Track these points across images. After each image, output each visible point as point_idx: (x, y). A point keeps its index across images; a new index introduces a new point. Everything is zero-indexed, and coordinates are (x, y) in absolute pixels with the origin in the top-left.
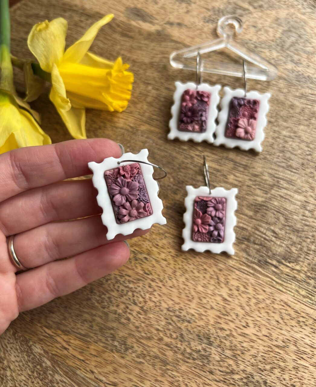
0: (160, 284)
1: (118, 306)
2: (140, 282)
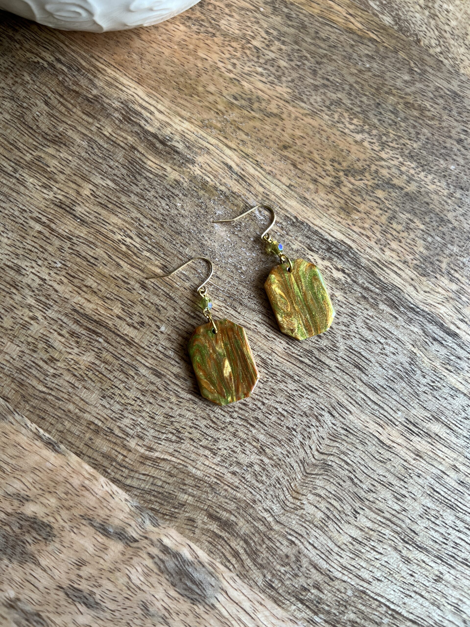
0: (220, 65)
1: (281, 50)
2: (246, 72)
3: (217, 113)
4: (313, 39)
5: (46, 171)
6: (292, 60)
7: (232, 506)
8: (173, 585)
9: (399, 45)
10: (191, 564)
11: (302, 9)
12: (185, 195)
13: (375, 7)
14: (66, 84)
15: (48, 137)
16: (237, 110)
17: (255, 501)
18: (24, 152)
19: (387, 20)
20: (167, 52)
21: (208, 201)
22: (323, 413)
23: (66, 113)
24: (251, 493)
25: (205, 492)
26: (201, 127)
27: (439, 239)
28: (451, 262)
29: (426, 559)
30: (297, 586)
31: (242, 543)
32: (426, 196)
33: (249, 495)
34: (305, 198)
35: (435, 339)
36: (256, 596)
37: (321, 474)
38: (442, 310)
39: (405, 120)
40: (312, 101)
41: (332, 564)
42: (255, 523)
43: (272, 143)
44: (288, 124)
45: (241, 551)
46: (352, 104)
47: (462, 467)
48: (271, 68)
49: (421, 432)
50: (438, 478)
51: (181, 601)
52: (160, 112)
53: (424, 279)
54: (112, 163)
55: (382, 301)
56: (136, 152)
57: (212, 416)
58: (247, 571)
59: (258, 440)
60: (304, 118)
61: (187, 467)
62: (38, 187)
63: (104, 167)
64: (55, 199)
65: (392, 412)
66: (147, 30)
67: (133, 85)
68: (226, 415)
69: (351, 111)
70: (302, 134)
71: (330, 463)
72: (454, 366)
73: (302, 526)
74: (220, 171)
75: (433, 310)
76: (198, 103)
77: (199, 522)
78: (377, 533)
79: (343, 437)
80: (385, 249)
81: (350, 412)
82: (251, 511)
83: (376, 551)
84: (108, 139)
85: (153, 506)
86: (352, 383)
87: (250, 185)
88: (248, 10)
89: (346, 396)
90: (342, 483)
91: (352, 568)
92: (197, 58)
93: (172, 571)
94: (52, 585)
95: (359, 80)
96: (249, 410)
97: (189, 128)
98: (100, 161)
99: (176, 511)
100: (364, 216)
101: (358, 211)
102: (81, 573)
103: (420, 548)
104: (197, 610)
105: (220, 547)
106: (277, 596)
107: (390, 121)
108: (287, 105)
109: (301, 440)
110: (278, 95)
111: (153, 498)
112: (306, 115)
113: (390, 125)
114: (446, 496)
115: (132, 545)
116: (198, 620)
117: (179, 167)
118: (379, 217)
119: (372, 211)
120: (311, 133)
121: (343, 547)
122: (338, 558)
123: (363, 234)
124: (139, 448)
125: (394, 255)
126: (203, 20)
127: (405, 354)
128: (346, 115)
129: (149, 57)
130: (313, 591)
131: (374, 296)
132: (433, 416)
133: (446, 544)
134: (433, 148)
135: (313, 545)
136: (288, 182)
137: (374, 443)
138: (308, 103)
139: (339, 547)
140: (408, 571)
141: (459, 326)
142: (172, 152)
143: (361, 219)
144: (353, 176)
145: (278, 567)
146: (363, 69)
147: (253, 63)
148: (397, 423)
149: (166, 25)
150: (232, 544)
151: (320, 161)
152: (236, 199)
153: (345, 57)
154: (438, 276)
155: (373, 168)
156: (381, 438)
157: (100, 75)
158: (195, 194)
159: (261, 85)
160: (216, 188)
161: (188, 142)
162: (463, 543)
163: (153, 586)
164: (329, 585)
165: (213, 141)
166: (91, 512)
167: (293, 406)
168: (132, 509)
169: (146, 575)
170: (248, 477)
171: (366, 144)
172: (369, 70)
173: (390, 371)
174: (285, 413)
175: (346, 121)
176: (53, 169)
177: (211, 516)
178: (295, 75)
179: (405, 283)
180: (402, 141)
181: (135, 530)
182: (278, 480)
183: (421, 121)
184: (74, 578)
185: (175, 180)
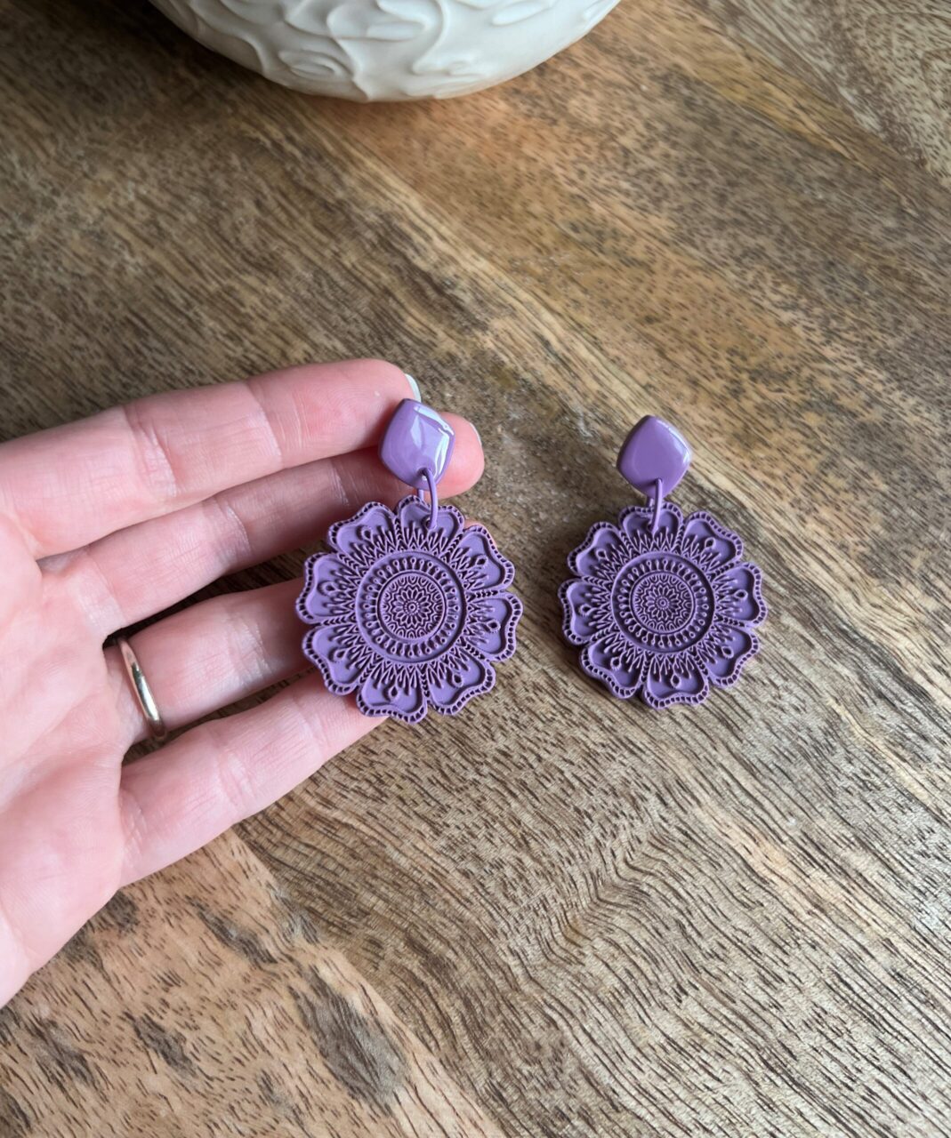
3: (540, 251)
4: (728, 143)
5: (237, 312)
6: (683, 175)
7: (453, 933)
8: (324, 1054)
9: (884, 166)
10: (361, 1023)
11: (715, 92)
12: (462, 381)
13: (850, 99)
14: (295, 178)
15: (251, 259)
16: (575, 249)
17: (495, 932)
18: (210, 278)
19: (869, 121)
20: (470, 142)
21: (498, 394)
22: (647, 794)
23: (287, 224)
24: (491, 915)
25: (409, 897)
26: (508, 271)
27: (914, 514)
28: (933, 559)
29: (806, 1110)
30: (547, 1106)
31: (459, 1003)
32: (899, 433)
33: (487, 919)
34: (672, 411)
35: (881, 696)
36: (468, 1107)
37: (626, 907)
38: (903, 644)
39: (877, 295)
40: (710, 246)
41: (621, 1079)
42: (488, 971)
43: (626, 311)
44: (662, 280)
45: (456, 1019)
46: (783, 259)
47: (901, 946)
48: (645, 185)
49: (830, 863)
50: (852, 959)
51: (332, 1086)
52: (443, 238)
53: (876, 582)
54: (348, 313)
55: (788, 610)
56: (391, 300)
57: (443, 764)
58: (460, 1059)
59: (519, 823)
60: (692, 274)
61: (385, 846)
62: (220, 337)
63: (334, 318)
64: (243, 359)
65: (777, 816)
66: (443, 104)
67: (404, 189)
68: (469, 767)
69: (778, 271)
70: (682, 301)
71: (645, 889)
72: (911, 750)
73: (575, 995)
74: (529, 348)
75: (884, 641)
76: (509, 230)
77: (389, 952)
78: (716, 1038)
79: (679, 846)
80: (807, 518)
81: (698, 802)
82: (486, 948)
83: (710, 1074)
84: (349, 273)
85: (313, 905)
86: (710, 749)
87: (577, 376)
88: (620, 86)
89: (694, 772)
90: (662, 929)
91: (658, 1095)
92: (519, 155)
93: (325, 1028)
94: (115, 1008)
95: (801, 219)
96: (511, 765)
97: (487, 270)
98: (330, 307)
99: (352, 921)
100: (776, 454)
101: (767, 445)
102: (168, 998)
103: (796, 1084)
104: (358, 1110)
105: (418, 1003)
106: (507, 1116)
107: (849, 296)
108: (664, 248)
109: (599, 836)
110: (651, 231)
111: (315, 890)
112: (695, 269)
113: (848, 302)
114: (863, 995)
115: (264, 966)
116: (356, 1128)
117: (459, 332)
118: (803, 460)
119: (792, 447)
120: (700, 301)
121: (647, 1050)
122: (633, 1069)
123: (769, 486)
124: (307, 798)
125: (822, 531)
126: (539, 97)
127: (818, 714)
128: (768, 276)
129: (439, 147)
130: (576, 1122)
131: (774, 598)
132: (858, 839)
133: (850, 1089)
134: (923, 351)
135: (589, 1035)
136: (644, 379)
137: (735, 866)
138: (702, 249)
139: (639, 1050)
140: (767, 1126)
141: (932, 678)
142: (452, 307)
143: (770, 459)
144: (766, 382)
145: (518, 1063)
146: (811, 201)
147: (615, 173)
148: (785, 838)
149: (476, 100)
150: (440, 1002)
151: (709, 351)
152: (548, 397)
153: (781, 178)
154: (903, 580)
155: (806, 372)
156: (750, 860)
157: (352, 169)
158: (479, 381)
159: (622, 211)
160: (515, 375)
161: (481, 293)
162: (884, 1094)
163: (287, 1048)
164: (608, 1118)
165: (525, 296)
166: (205, 895)
167: (592, 772)
168: (276, 902)
169: (280, 1026)
170: (491, 885)
171: (798, 329)
172: (822, 203)
173: (785, 740)
174: (577, 784)
175: (767, 286)
176: (249, 310)
177: (411, 943)
178: (686, 199)
179: (835, 584)
180: (867, 332)
181: (274, 941)
182: (544, 902)
183: (907, 302)
184: (156, 1004)
185: (449, 354)
